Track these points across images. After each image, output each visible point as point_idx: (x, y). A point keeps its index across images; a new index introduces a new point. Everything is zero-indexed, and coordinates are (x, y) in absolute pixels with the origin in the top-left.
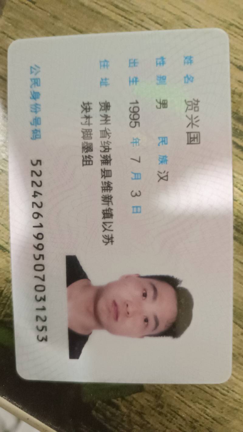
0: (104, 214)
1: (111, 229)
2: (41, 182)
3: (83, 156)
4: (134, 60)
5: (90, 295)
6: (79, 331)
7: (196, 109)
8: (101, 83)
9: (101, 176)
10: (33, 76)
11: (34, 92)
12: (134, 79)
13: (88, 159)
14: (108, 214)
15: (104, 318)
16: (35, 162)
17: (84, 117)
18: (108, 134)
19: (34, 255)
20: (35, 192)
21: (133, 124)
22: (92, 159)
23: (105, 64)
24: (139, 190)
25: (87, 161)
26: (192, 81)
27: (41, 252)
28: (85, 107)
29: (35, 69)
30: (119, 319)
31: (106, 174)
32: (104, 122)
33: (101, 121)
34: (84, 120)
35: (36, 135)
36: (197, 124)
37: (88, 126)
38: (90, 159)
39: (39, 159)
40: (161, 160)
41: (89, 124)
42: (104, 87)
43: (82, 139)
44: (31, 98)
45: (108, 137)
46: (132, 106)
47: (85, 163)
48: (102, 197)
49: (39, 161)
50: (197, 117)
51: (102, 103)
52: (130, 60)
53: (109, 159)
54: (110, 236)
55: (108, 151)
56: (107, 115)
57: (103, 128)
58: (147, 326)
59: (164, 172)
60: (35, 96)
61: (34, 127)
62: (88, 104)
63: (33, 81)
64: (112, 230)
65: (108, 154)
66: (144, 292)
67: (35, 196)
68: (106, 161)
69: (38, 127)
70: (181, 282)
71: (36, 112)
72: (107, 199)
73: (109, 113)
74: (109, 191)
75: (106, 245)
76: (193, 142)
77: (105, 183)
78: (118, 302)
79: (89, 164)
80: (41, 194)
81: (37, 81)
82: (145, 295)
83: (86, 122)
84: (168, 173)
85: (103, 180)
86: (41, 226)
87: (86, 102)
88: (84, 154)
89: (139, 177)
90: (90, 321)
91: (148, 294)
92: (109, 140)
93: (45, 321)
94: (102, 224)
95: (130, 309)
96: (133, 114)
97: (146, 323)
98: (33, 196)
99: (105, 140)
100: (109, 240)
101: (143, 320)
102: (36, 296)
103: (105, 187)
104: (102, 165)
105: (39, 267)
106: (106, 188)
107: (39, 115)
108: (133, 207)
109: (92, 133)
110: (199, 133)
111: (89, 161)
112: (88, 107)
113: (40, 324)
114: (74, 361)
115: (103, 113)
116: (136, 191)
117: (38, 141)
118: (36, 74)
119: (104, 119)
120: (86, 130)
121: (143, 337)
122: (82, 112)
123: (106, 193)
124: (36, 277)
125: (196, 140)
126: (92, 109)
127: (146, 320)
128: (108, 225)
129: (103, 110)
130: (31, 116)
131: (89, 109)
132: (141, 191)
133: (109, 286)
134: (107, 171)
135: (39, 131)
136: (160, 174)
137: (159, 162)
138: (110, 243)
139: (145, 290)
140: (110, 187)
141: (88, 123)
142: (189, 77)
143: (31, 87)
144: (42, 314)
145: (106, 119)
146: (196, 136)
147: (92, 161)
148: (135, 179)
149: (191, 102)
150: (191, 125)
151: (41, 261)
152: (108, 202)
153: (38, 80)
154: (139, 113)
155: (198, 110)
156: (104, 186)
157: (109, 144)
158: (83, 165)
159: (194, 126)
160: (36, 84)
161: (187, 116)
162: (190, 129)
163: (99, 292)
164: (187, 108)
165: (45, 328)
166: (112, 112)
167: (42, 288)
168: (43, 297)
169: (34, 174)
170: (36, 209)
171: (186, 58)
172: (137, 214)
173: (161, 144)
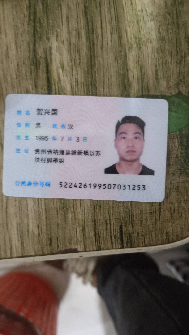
0: (86, 155)
1: (93, 152)
2: (70, 183)
4: (17, 137)
5: (123, 163)
6: (140, 169)
7: (41, 110)
8: (26, 153)
12: (26, 137)
13: (61, 161)
14: (86, 153)
15: (134, 157)
16: (61, 186)
19: (104, 189)
20: (74, 186)
21: (46, 139)
22: (61, 159)
23: (18, 150)
24: (76, 138)
26: (29, 111)
27: (102, 185)
28: (37, 161)
29: (17, 183)
30: (135, 150)
31: (68, 153)
32: (45, 152)
34: (43, 161)
35: (48, 184)
36: (48, 110)
37: (46, 160)
39: (59, 183)
40: (63, 127)
42: (28, 151)
43: (52, 163)
44: (31, 186)
45: (51, 151)
46: (38, 139)
48: (78, 155)
49: (61, 183)
50: (45, 110)
51: (36, 153)
52: (17, 139)
53: (61, 151)
54: (97, 152)
57: (47, 153)
58: (139, 138)
59: (69, 126)
60: (30, 184)
61: (44, 185)
65: (59, 151)
66: (123, 138)
67: (76, 187)
69: (44, 183)
70: (119, 121)
71: (37, 184)
72: (80, 153)
73: (41, 150)
75: (100, 155)
76: (56, 113)
77: (72, 153)
78: (127, 150)
79: (63, 160)
80: (76, 184)
82: (124, 138)
85: (70, 154)
86: (90, 184)
87: (35, 160)
88: (59, 162)
90: (135, 164)
91: (124, 136)
92: (53, 150)
93: (135, 186)
94: (90, 156)
95: (130, 145)
96: (42, 139)
97: (138, 138)
99: (53, 152)
101: (136, 139)
102: (123, 189)
103: (74, 154)
104: (64, 154)
105: (109, 187)
107: (39, 182)
108: (84, 141)
109: (49, 158)
110: (52, 110)
112: (37, 159)
113: (136, 188)
114: (155, 173)
115: (40, 152)
117: (51, 183)
118: (19, 183)
119: (43, 152)
120: (48, 161)
121: (144, 140)
122: (39, 162)
123: (77, 153)
124: (114, 189)
125: (55, 111)
127: (136, 138)
128: (91, 153)
130: (39, 186)
133: (119, 154)
135: (46, 182)
136: (70, 128)
137: (64, 129)
138: (100, 153)
139: (122, 138)
140: (74, 151)
142: (27, 113)
143: (25, 185)
144: (132, 187)
148: (71, 139)
149: (38, 112)
150: (49, 113)
151: (107, 186)
154: (42, 136)
157: (55, 151)
158: (63, 163)
160: (25, 183)
161: (44, 115)
163: (122, 159)
164: (41, 114)
165: (138, 186)
166: (40, 148)
167: (119, 186)
168: (123, 186)
169: (66, 186)
170: (82, 186)
171: (18, 113)
172: (87, 140)
173: (56, 127)
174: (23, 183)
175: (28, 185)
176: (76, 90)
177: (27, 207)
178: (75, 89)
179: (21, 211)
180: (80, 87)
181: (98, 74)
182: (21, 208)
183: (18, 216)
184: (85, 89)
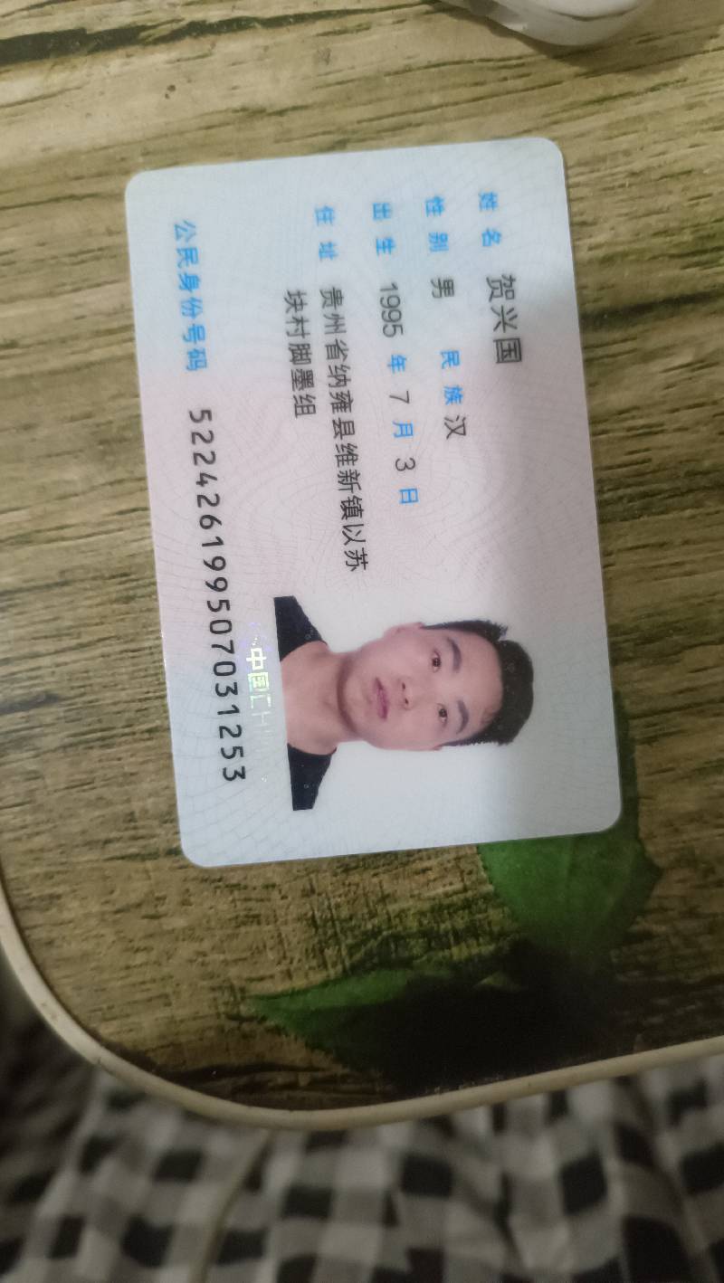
0: (345, 509)
1: (360, 537)
2: (213, 453)
3: (295, 397)
4: (384, 206)
5: (328, 672)
6: (311, 748)
7: (510, 294)
8: (320, 252)
9: (334, 434)
10: (181, 244)
11: (186, 274)
12: (387, 244)
13: (305, 402)
14: (351, 509)
15: (359, 715)
16: (197, 415)
17: (293, 320)
18: (342, 351)
19: (209, 603)
20: (202, 475)
21: (390, 329)
22: (314, 402)
23: (325, 215)
24: (411, 456)
25: (304, 406)
26: (498, 242)
27: (222, 596)
28: (292, 301)
29: (185, 230)
30: (390, 715)
31: (343, 428)
32: (332, 329)
33: (327, 326)
34: (292, 327)
35: (196, 360)
36: (514, 322)
37: (301, 337)
38: (310, 402)
39: (206, 408)
40: (449, 396)
41: (303, 334)
42: (327, 261)
43: (291, 363)
44: (180, 288)
45: (341, 356)
46: (386, 295)
47: (299, 410)
48: (339, 476)
49: (207, 413)
50: (512, 310)
51: (326, 292)
52: (374, 206)
53: (347, 400)
54: (360, 553)
55: (345, 384)
56: (337, 315)
57: (331, 339)
58: (445, 724)
59: (458, 418)
60: (189, 282)
61: (191, 346)
62: (299, 294)
63: (183, 254)
64: (364, 541)
65: (344, 390)
66: (435, 656)
67: (202, 483)
68: (343, 402)
69: (200, 345)
70: (505, 630)
71: (193, 315)
72: (349, 480)
73: (340, 310)
74: (351, 462)
75: (353, 570)
76: (508, 358)
77: (343, 446)
78: (386, 683)
79: (309, 413)
80: (215, 478)
81: (191, 253)
82: (436, 663)
83: (297, 330)
84: (464, 419)
85: (338, 441)
86: (219, 542)
87: (293, 290)
88: (297, 393)
89: (409, 432)
90: (331, 725)
91: (443, 660)
92: (345, 364)
93: (238, 735)
94: (341, 529)
95: (410, 693)
96: (388, 310)
97: (443, 719)
98: (198, 483)
99: (338, 362)
100: (359, 560)
101: (438, 714)
102: (217, 686)
103: (342, 456)
104: (333, 412)
105: (219, 627)
106: (345, 458)
107: (200, 320)
108: (402, 491)
109: (309, 352)
110: (518, 339)
111: (308, 406)
112: (298, 301)
113: (229, 743)
114: (302, 813)
115: (330, 310)
116: (405, 459)
117: (202, 373)
118: (187, 240)
119: (332, 322)
120: (298, 346)
121: (438, 748)
122: (287, 311)
123: (346, 468)
124: (214, 646)
125: (513, 354)
126: (306, 304)
127: (443, 713)
128: (355, 530)
129: (328, 305)
130: (183, 324)
131: (302, 304)
132: (416, 459)
133: (365, 651)
134: (345, 423)
135: (203, 353)
136: (450, 424)
137: (445, 400)
138: (361, 566)
139: (436, 652)
140: (353, 455)
141: (300, 331)
142: (491, 233)
143: (179, 265)
144: (231, 722)
145: (336, 323)
146: (512, 346)
147: (314, 406)
148: (402, 435)
149: (500, 281)
150: (501, 327)
151: (223, 614)
152: (351, 484)
153: (194, 252)
154: (399, 308)
155: (513, 297)
156: (342, 453)
157: (345, 371)
158: (296, 414)
159: (507, 327)
160: (190, 260)
161: (492, 309)
162: (500, 334)
163: (346, 666)
164: (493, 293)
165: (238, 750)
166: (347, 308)
167: (230, 668)
168: (232, 687)
169: (198, 439)
170: (207, 509)
171: (483, 197)
172: (410, 505)
173: (446, 365)
174: (189, 255)
175: (183, 276)
176: (613, 431)
177: (90, 287)
178: (616, 426)
179: (66, 260)
180: (628, 450)
181: (693, 517)
182: (83, 262)
183: (46, 252)
184: (625, 469)
